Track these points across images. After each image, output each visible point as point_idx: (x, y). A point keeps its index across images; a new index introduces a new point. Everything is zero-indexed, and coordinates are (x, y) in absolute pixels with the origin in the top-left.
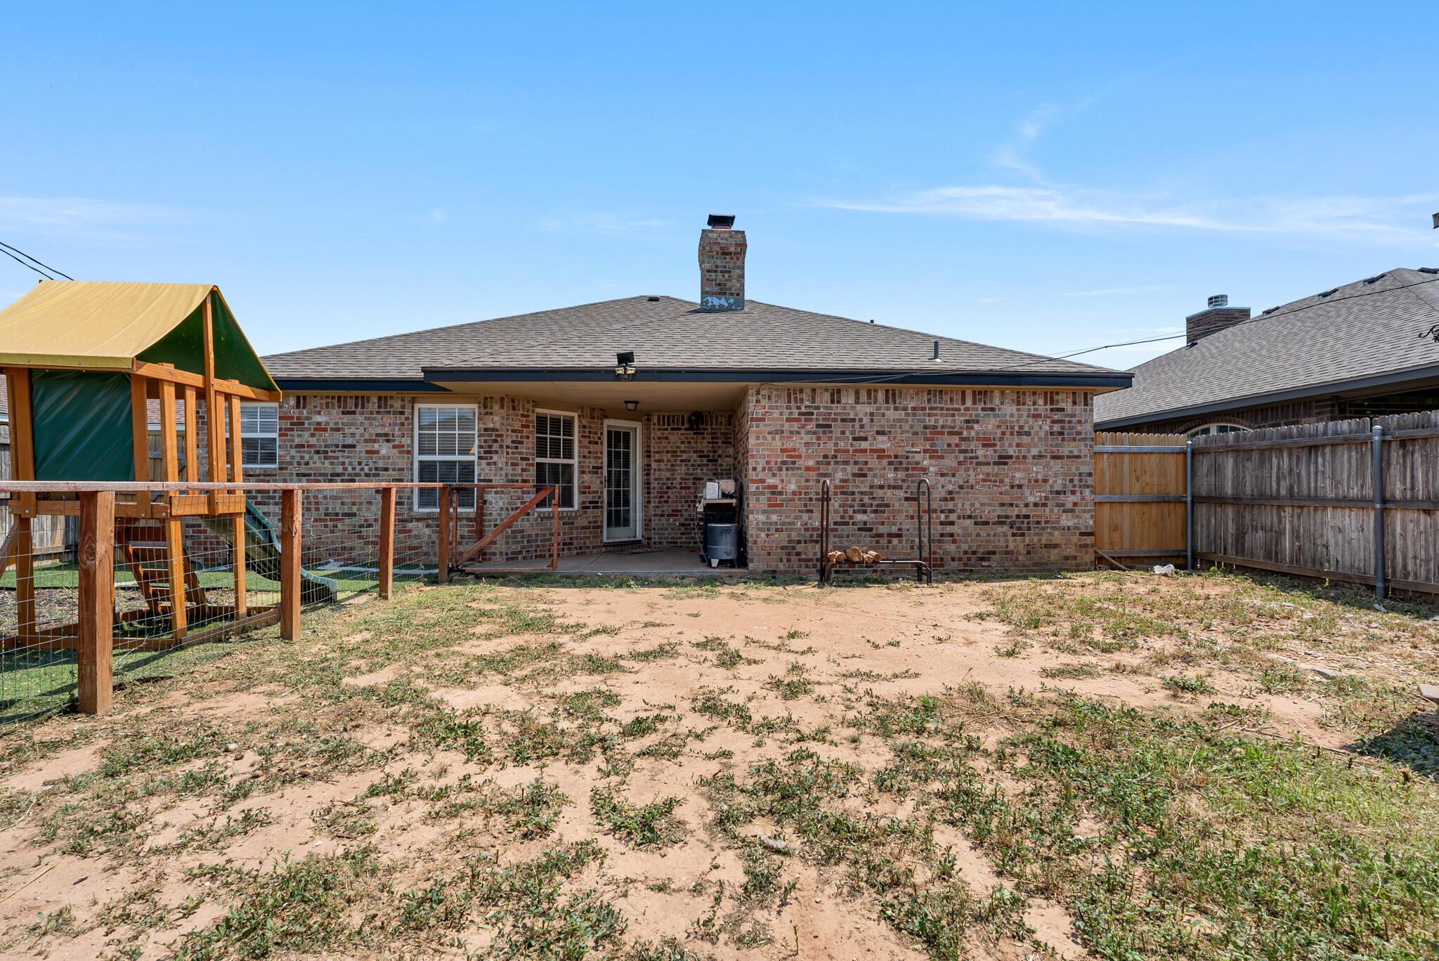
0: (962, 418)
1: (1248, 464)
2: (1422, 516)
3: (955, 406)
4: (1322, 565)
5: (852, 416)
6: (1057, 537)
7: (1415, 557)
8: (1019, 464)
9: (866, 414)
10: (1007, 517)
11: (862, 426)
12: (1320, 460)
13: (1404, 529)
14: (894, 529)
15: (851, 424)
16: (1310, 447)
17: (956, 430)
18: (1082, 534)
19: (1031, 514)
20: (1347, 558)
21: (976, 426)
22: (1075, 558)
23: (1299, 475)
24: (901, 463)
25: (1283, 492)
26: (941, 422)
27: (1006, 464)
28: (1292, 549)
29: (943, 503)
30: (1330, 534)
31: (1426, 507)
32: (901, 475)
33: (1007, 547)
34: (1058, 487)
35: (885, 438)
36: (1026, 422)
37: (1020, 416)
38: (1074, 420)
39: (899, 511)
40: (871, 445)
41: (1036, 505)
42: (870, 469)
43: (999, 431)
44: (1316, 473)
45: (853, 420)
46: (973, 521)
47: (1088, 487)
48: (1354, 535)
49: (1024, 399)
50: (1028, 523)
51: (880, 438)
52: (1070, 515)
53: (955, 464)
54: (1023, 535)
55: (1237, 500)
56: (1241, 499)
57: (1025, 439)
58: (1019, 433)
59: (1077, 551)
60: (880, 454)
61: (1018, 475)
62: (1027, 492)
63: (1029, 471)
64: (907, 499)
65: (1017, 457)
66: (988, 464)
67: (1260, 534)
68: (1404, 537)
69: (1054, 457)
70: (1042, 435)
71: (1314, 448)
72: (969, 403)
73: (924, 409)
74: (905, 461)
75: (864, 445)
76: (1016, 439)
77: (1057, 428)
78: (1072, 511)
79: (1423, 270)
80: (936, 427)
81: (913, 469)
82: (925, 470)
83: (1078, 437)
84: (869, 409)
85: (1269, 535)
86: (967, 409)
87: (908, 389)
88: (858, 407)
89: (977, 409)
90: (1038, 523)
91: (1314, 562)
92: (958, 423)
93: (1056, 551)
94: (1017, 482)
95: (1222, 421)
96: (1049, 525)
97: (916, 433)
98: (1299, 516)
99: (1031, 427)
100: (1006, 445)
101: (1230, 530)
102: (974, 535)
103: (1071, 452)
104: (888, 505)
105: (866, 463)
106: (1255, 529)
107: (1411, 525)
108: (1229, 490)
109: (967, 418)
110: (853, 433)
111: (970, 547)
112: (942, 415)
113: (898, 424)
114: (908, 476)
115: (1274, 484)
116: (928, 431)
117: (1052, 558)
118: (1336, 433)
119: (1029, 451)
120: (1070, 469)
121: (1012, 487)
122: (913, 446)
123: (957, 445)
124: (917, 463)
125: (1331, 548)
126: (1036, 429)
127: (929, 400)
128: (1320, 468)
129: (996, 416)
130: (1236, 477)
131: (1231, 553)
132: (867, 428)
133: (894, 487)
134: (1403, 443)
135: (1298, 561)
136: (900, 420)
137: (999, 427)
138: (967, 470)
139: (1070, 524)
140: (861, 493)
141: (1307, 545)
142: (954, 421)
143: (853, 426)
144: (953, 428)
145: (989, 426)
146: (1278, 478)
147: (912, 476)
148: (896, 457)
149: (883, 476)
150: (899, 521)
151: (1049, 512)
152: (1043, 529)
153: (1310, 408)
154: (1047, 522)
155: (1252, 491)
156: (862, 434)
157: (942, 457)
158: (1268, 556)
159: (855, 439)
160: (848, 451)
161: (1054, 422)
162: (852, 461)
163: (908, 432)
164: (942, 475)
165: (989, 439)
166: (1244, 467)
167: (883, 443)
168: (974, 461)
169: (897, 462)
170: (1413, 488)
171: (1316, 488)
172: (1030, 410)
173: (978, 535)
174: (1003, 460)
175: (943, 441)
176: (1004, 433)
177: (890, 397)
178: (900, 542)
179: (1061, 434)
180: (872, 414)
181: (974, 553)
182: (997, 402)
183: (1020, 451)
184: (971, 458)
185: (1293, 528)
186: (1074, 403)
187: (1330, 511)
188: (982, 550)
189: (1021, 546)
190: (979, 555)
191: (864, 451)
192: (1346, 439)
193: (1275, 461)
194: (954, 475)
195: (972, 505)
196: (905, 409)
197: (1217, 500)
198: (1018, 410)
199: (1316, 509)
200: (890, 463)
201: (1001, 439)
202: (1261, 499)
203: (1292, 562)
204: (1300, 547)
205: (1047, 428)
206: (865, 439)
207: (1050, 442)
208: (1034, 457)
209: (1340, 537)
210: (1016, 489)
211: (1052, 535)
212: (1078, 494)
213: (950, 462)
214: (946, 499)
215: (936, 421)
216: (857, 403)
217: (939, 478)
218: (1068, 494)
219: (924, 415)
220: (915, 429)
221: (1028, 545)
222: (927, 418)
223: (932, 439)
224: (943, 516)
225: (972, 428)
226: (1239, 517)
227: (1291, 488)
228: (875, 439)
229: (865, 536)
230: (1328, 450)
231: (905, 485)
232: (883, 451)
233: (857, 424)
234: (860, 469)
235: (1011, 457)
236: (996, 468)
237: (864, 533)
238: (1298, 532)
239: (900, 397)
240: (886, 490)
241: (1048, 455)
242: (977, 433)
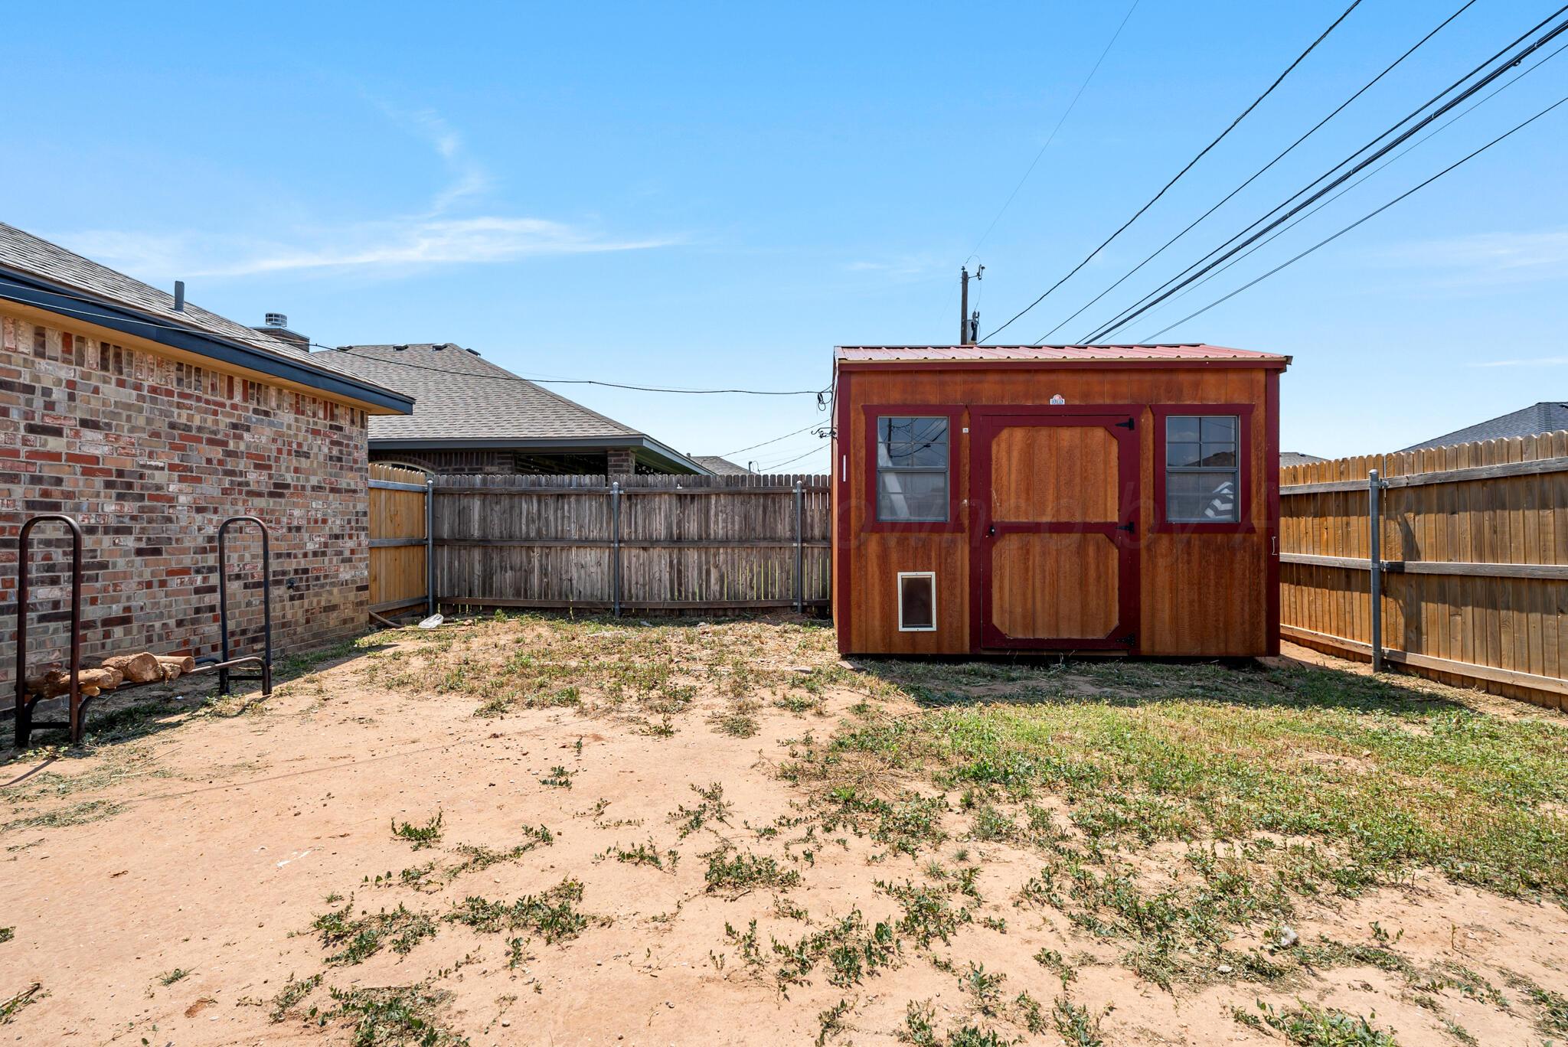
0: (228, 420)
1: (497, 508)
2: (642, 552)
3: (218, 399)
4: (567, 596)
5: (26, 379)
6: (336, 596)
7: (637, 583)
8: (298, 497)
9: (58, 382)
10: (284, 573)
11: (50, 406)
12: (566, 507)
13: (630, 563)
14: (116, 610)
15: (23, 397)
16: (558, 495)
17: (219, 437)
18: (359, 589)
19: (310, 567)
20: (588, 588)
21: (246, 435)
22: (352, 619)
23: (547, 519)
24: (130, 486)
25: (533, 534)
26: (197, 421)
27: (281, 495)
28: (540, 585)
29: (199, 556)
30: (574, 570)
31: (645, 545)
32: (130, 507)
33: (284, 616)
34: (337, 531)
35: (98, 436)
36: (305, 440)
37: (298, 429)
38: (352, 443)
39: (126, 576)
40: (69, 445)
41: (315, 554)
42: (69, 495)
43: (274, 447)
44: (563, 517)
45: (29, 389)
46: (241, 583)
47: (364, 529)
48: (593, 570)
49: (304, 406)
50: (307, 580)
51: (88, 434)
52: (347, 565)
53: (216, 492)
54: (301, 597)
55: (484, 543)
56: (489, 541)
57: (304, 463)
58: (298, 454)
59: (355, 611)
60: (89, 465)
61: (297, 513)
62: (306, 536)
63: (307, 508)
64: (140, 552)
65: (296, 487)
66: (260, 495)
67: (509, 574)
68: (629, 568)
69: (333, 490)
70: (321, 458)
71: (560, 496)
72: (238, 398)
73: (170, 393)
74: (137, 482)
75: (53, 444)
76: (294, 463)
77: (335, 452)
78: (350, 560)
79: (469, 350)
80: (188, 428)
81: (152, 498)
82: (171, 500)
83: (355, 466)
84: (66, 373)
85: (518, 574)
86: (234, 407)
87: (146, 351)
88: (42, 364)
89: (246, 409)
90: (317, 578)
91: (560, 595)
92: (222, 426)
93: (335, 614)
94: (295, 523)
95: (396, 460)
96: (328, 581)
97: (156, 434)
98: (547, 555)
99: (310, 447)
100: (283, 468)
101: (476, 572)
102: (243, 605)
103: (349, 484)
104: (104, 566)
105: (59, 481)
106: (503, 569)
107: (634, 560)
108: (476, 533)
109: (234, 421)
110: (28, 415)
111: (238, 624)
112: (199, 410)
113: (125, 414)
114: (142, 509)
115: (524, 527)
116: (176, 432)
117: (332, 623)
118: (579, 485)
119: (307, 480)
120: (347, 507)
121: (290, 529)
122: (151, 455)
123: (221, 462)
124: (159, 488)
125: (574, 582)
126: (315, 450)
127: (180, 381)
128: (566, 514)
129: (271, 424)
130: (483, 520)
131: (477, 595)
132: (60, 409)
133: (118, 531)
134: (629, 497)
135: (546, 595)
136: (128, 407)
137: (274, 440)
138: (234, 503)
139: (348, 577)
140: (48, 543)
141: (555, 581)
142: (216, 422)
143: (29, 403)
144: (215, 433)
145: (260, 438)
146: (527, 521)
147: (152, 510)
148: (120, 473)
149: (94, 509)
150: (124, 595)
151: (329, 563)
152: (322, 586)
153: (493, 458)
154: (326, 577)
155: (501, 532)
156: (49, 422)
157: (198, 480)
158: (518, 593)
159: (32, 429)
160: (15, 453)
161: (333, 443)
162: (25, 476)
163: (143, 430)
164: (200, 510)
165: (262, 457)
166: (492, 510)
167: (93, 443)
168: (245, 489)
169: (122, 484)
170: (636, 531)
171: (562, 530)
172: (308, 423)
173: (249, 604)
174: (279, 490)
175: (202, 453)
176: (280, 451)
177: (111, 357)
178: (127, 633)
179: (340, 459)
180: (71, 384)
181: (244, 632)
182: (274, 404)
183: (298, 479)
184: (240, 484)
185: (541, 566)
186: (353, 422)
187: (574, 550)
188: (253, 626)
189: (300, 613)
190: (250, 635)
191: (55, 456)
192: (589, 491)
193: (524, 506)
194: (216, 511)
195: (241, 558)
196: (138, 387)
197: (461, 541)
198: (297, 420)
199: (562, 549)
200: (109, 485)
201: (277, 459)
202: (509, 540)
203: (540, 597)
204: (548, 583)
205: (326, 450)
206: (57, 432)
207: (329, 470)
208: (314, 488)
209: (583, 571)
210: (294, 533)
211: (330, 593)
212: (355, 538)
213: (211, 488)
214: (204, 551)
215: (190, 418)
216: (40, 353)
217: (193, 514)
218: (346, 538)
219: (170, 404)
220: (156, 426)
221: (307, 611)
222: (176, 411)
223: (183, 448)
224: (199, 578)
225: (241, 437)
226: (486, 560)
227: (539, 531)
228: (77, 434)
229: (56, 631)
230: (573, 499)
231: (137, 526)
232: (95, 459)
233: (38, 402)
234: (45, 493)
235: (287, 486)
236: (271, 501)
237: (52, 625)
238: (546, 569)
239: (130, 363)
240: (99, 535)
241: (328, 486)
242: (248, 447)
